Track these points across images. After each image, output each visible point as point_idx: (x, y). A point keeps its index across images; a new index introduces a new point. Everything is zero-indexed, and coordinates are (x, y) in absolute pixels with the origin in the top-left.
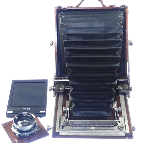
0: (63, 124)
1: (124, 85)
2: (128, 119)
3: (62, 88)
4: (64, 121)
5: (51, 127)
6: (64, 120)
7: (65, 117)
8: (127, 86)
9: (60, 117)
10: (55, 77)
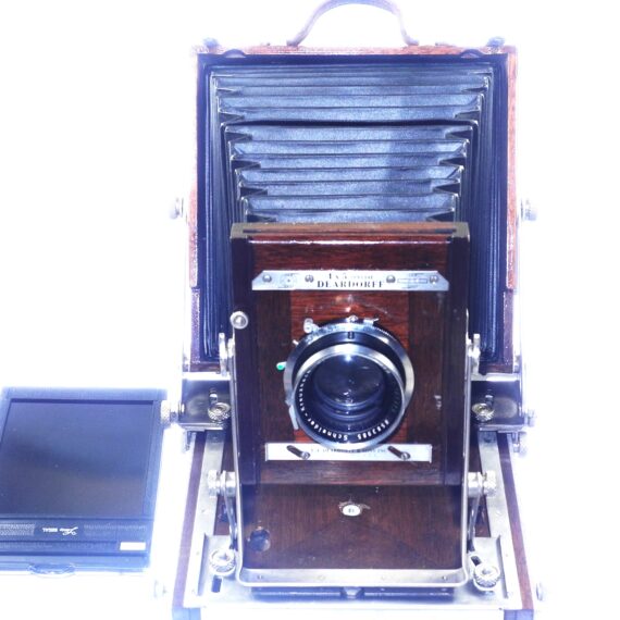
0: (220, 569)
1: (497, 399)
2: (515, 549)
3: (219, 412)
4: (226, 557)
5: (164, 587)
6: (221, 553)
7: (228, 541)
9: (206, 539)
10: (188, 362)
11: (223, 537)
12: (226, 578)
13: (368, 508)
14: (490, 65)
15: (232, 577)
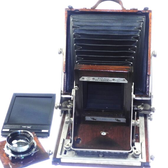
0: (66, 148)
1: (145, 104)
3: (70, 106)
5: (52, 152)
6: (67, 144)
7: (69, 141)
9: (64, 140)
10: (62, 92)
12: (68, 150)
13: (108, 133)
15: (70, 151)
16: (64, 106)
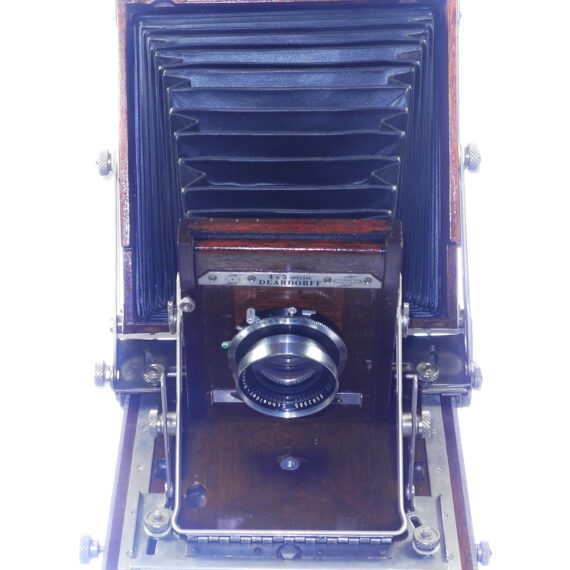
0: (154, 531)
2: (456, 508)
3: (153, 375)
4: (160, 518)
5: (99, 546)
6: (157, 513)
7: (162, 500)
8: (459, 363)
9: (141, 497)
10: (121, 324)
11: (159, 495)
12: (161, 539)
14: (429, 10)
15: (169, 539)
16: (128, 377)
